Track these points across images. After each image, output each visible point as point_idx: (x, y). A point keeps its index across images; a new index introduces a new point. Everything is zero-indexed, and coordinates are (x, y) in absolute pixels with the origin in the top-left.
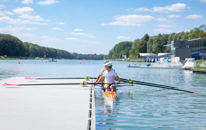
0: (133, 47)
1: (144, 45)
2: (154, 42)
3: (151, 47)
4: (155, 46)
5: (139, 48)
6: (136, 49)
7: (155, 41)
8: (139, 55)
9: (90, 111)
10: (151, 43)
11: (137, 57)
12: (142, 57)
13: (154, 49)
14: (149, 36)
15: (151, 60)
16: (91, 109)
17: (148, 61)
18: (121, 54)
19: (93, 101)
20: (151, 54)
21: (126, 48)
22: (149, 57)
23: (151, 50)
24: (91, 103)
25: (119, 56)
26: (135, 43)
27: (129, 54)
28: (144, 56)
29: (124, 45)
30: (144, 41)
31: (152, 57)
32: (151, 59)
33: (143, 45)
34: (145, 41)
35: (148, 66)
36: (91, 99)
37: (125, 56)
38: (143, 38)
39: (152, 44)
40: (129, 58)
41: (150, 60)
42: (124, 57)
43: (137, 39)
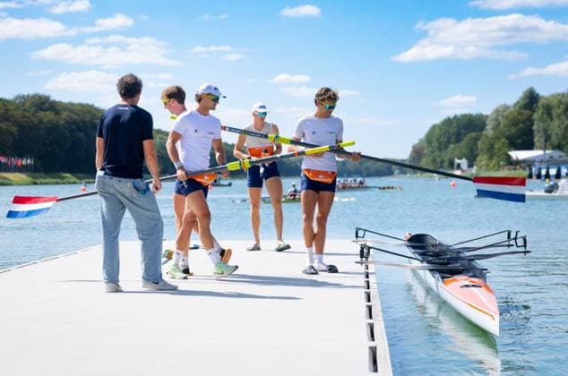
0: (489, 131)
1: (523, 122)
2: (554, 115)
3: (546, 130)
4: (559, 126)
5: (508, 133)
6: (499, 139)
7: (560, 111)
8: (509, 157)
9: (371, 348)
10: (545, 116)
11: (502, 163)
12: (518, 163)
13: (557, 134)
14: (537, 95)
15: (548, 172)
16: (373, 344)
17: (539, 176)
18: (449, 156)
19: (377, 315)
20: (548, 152)
21: (465, 135)
22: (542, 162)
23: (546, 141)
24: (371, 321)
25: (443, 162)
26: (496, 120)
27: (477, 156)
28: (524, 161)
29: (458, 126)
30: (523, 111)
31: (550, 162)
32: (548, 169)
33: (521, 125)
34: (528, 112)
35: (550, 192)
36: (370, 308)
37: (464, 162)
38: (518, 103)
39: (549, 119)
40: (475, 168)
41: (543, 172)
42: (459, 166)
43: (501, 106)
